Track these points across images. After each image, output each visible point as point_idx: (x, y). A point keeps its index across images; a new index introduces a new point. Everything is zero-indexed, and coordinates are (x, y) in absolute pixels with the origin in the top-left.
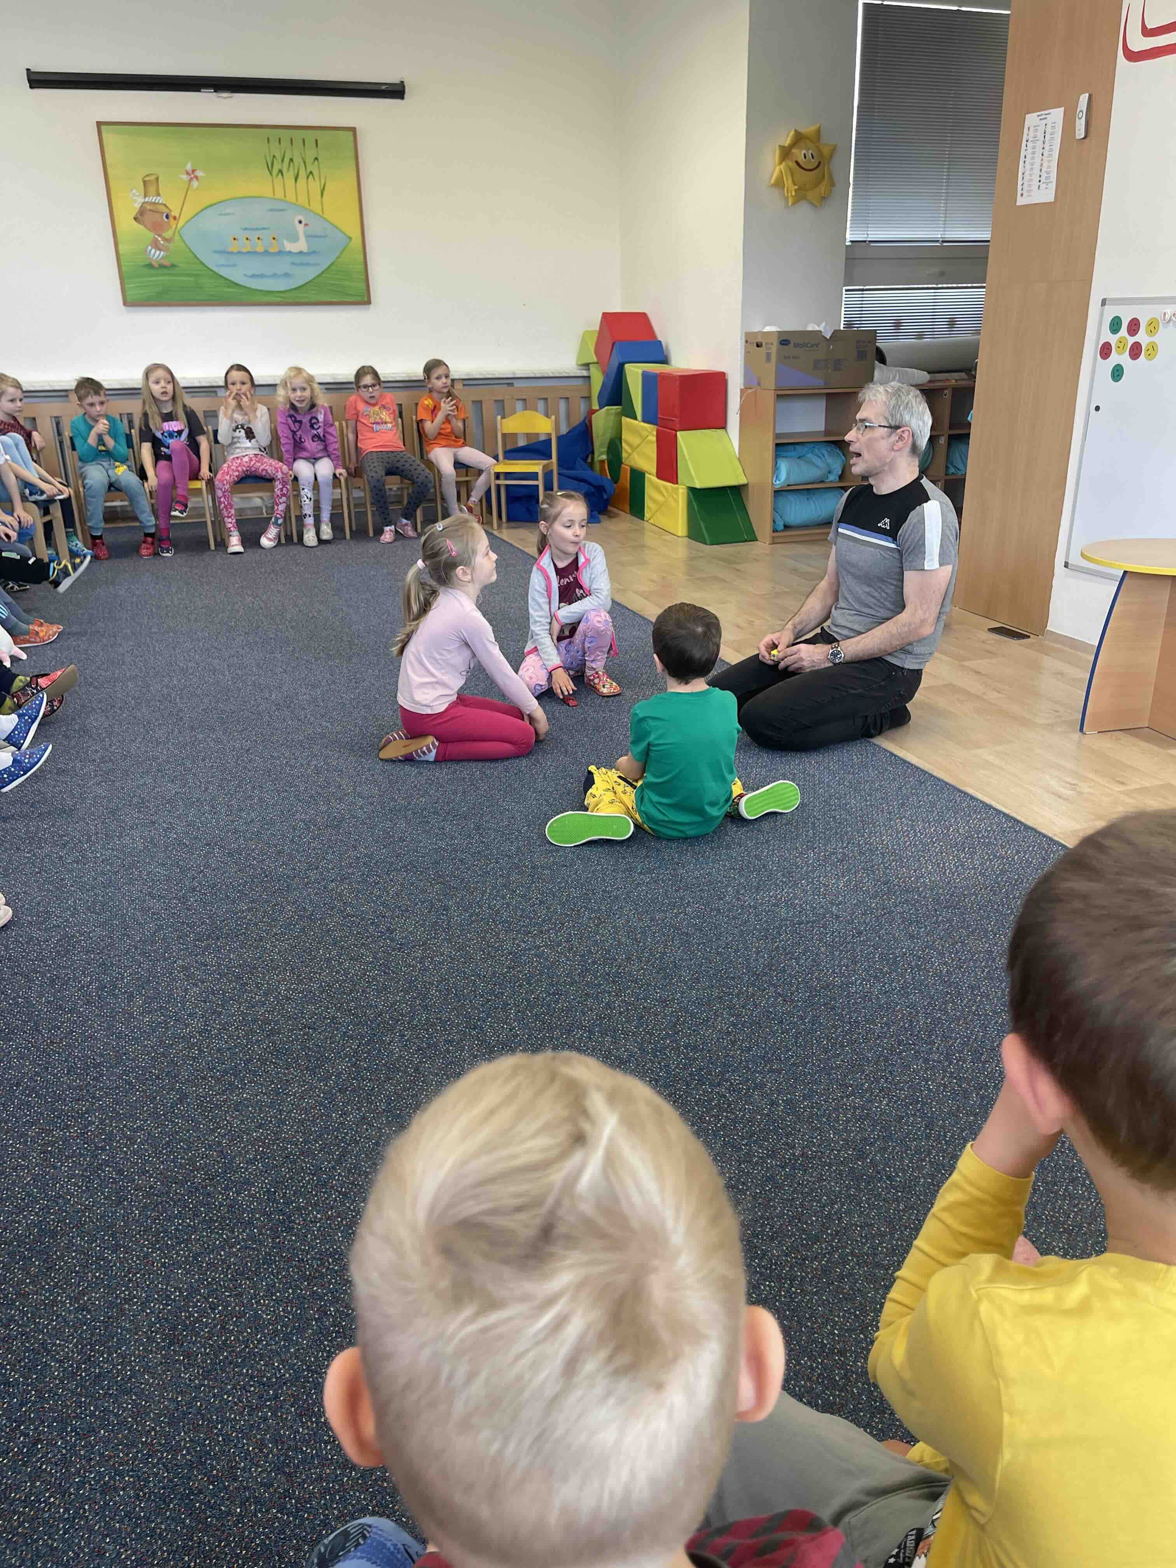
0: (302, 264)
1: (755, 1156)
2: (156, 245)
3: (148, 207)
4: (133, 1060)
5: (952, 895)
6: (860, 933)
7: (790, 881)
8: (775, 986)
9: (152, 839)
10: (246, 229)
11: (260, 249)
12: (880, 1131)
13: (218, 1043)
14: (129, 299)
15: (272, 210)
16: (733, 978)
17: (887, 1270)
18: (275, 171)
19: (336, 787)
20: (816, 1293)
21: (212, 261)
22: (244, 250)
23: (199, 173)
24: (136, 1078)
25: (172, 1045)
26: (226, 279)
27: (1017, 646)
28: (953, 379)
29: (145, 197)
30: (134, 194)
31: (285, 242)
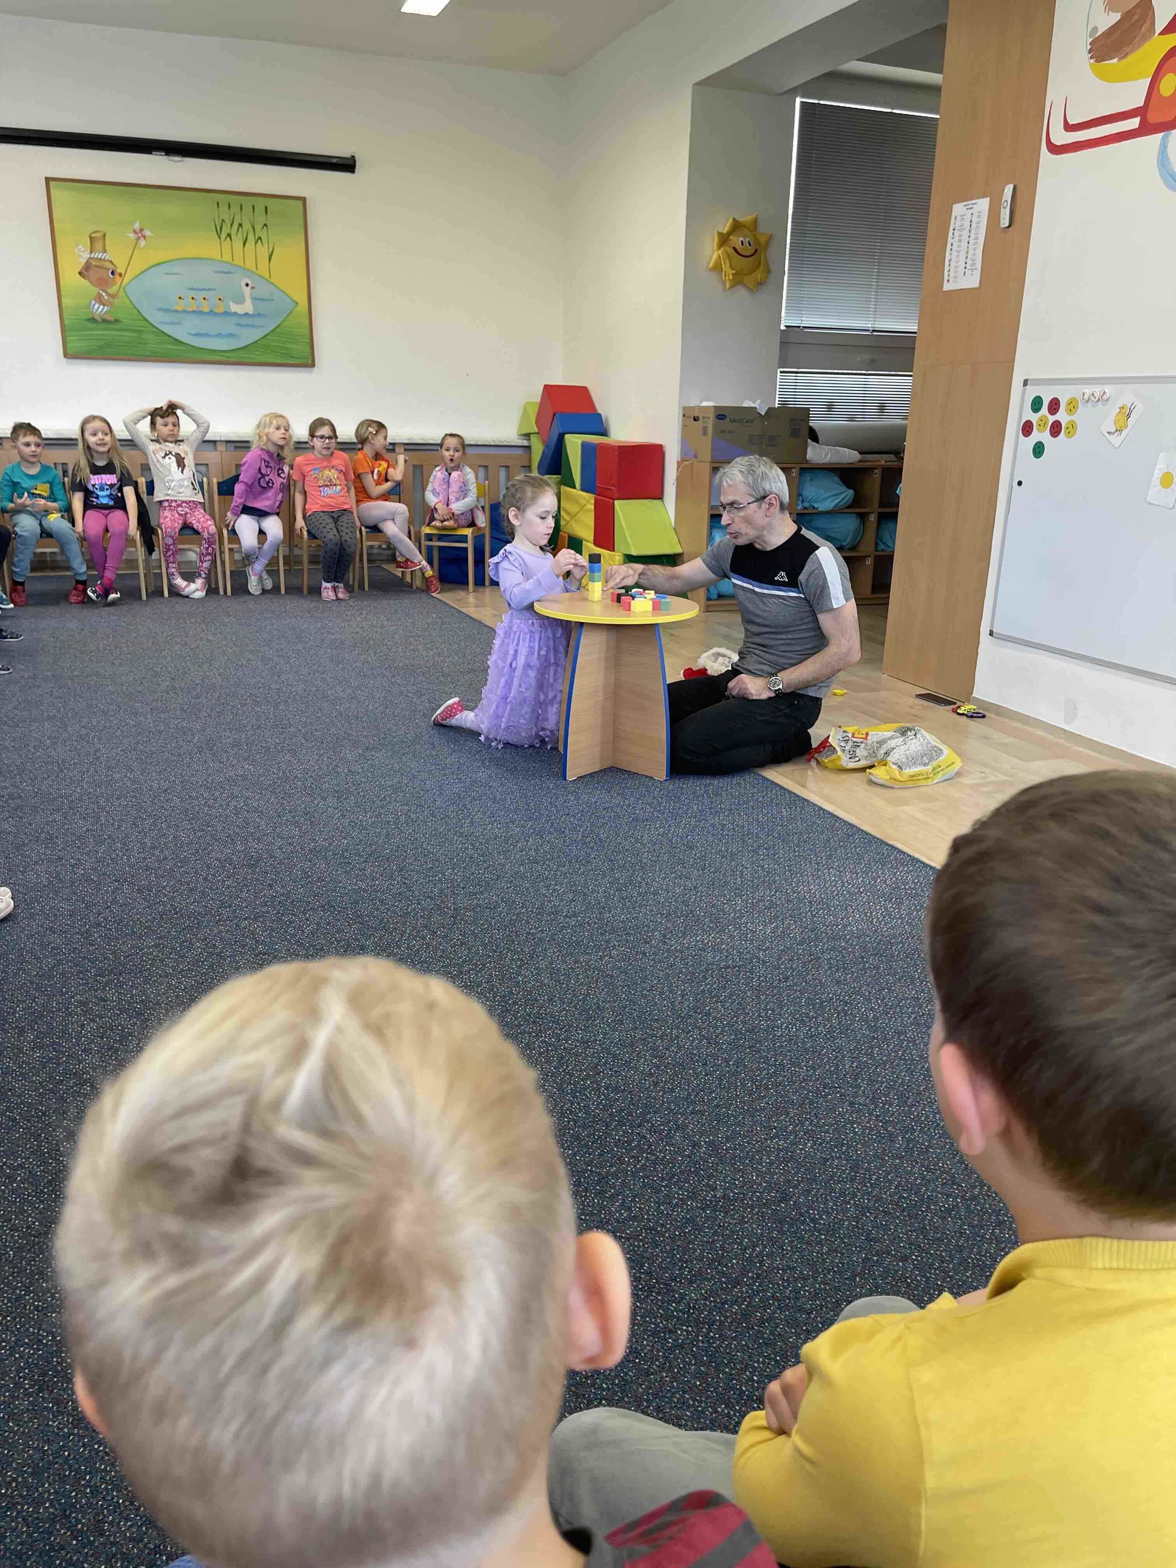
0: (248, 325)
1: (675, 1197)
2: (99, 299)
3: (94, 263)
4: (19, 1096)
5: (878, 944)
7: (717, 927)
8: (699, 1028)
10: (192, 289)
11: (206, 310)
12: (804, 1173)
14: (69, 351)
15: (217, 272)
16: (657, 1020)
17: (808, 1314)
18: (223, 236)
19: (255, 827)
20: (734, 1339)
21: (157, 318)
22: (190, 309)
23: (147, 233)
24: (20, 1114)
25: (62, 1081)
26: (169, 336)
27: (944, 711)
28: (883, 460)
29: (91, 253)
30: (79, 250)
31: (231, 304)
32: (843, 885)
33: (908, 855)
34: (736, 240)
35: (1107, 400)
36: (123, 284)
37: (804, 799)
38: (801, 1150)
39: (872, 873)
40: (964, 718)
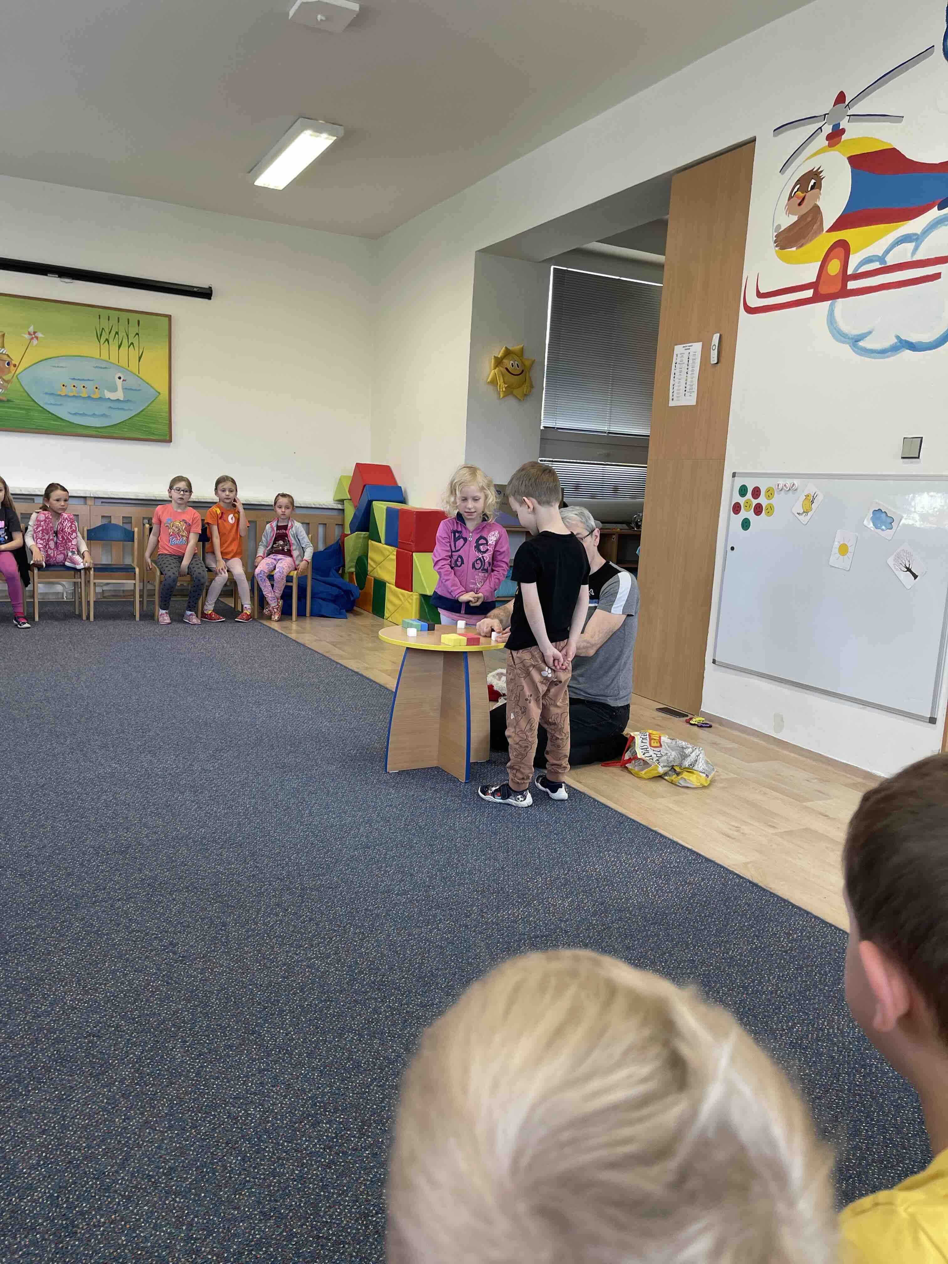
11: (84, 394)
18: (103, 339)
23: (39, 335)
26: (53, 414)
27: (679, 722)
28: (619, 529)
32: (621, 865)
33: (669, 839)
34: (508, 363)
36: (17, 372)
37: (581, 792)
39: (643, 854)
40: (696, 728)
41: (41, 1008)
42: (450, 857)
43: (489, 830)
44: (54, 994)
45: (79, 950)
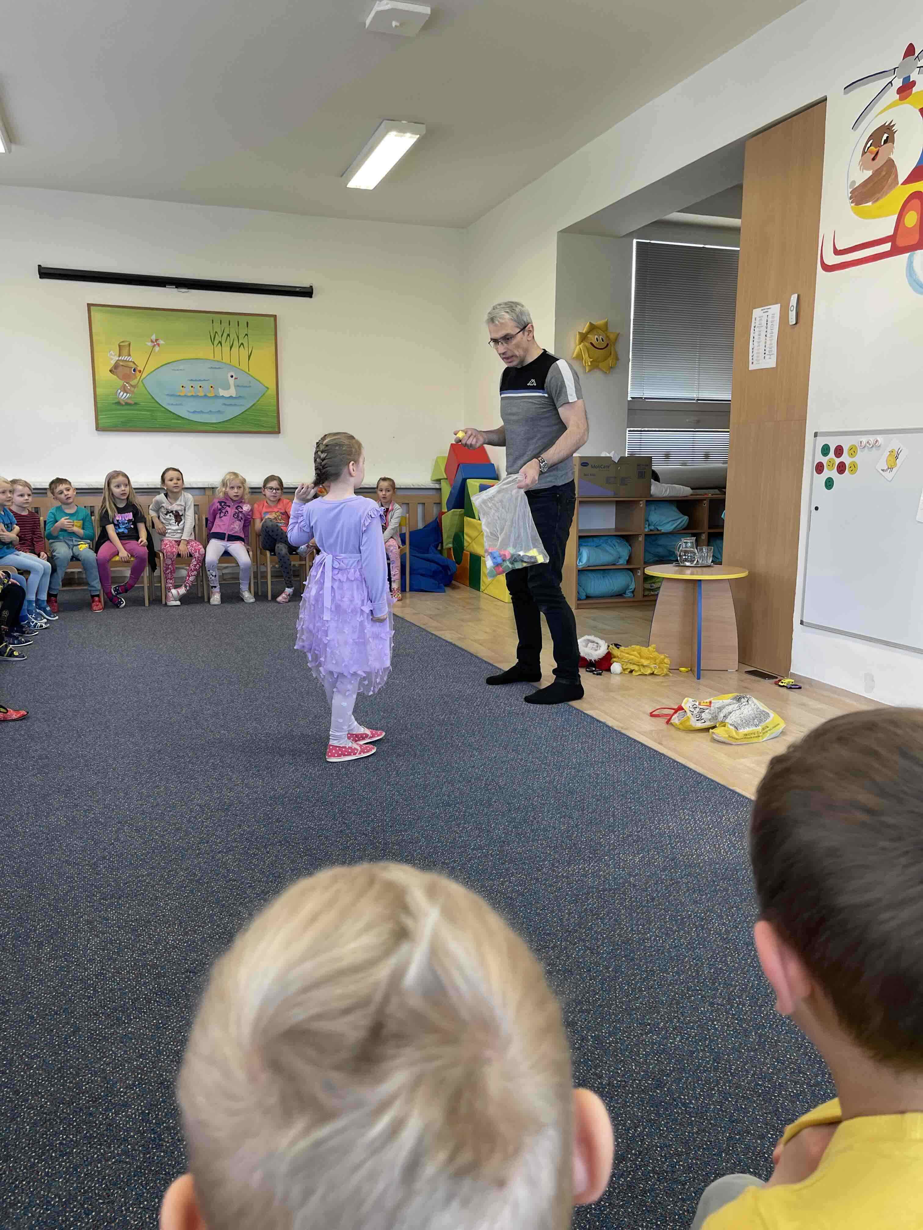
0: (231, 405)
2: (124, 389)
3: (121, 364)
4: (37, 998)
5: (726, 870)
6: (653, 899)
7: (595, 857)
8: (584, 940)
9: (74, 817)
10: (192, 380)
11: (201, 394)
12: (675, 1064)
13: (111, 985)
14: (101, 426)
16: (549, 934)
17: (683, 1185)
18: (216, 342)
19: (228, 779)
20: (622, 1207)
21: (165, 402)
22: (189, 394)
23: (161, 342)
24: (37, 1013)
25: (72, 985)
26: (174, 414)
27: (768, 684)
28: (710, 494)
29: (119, 356)
30: (111, 355)
31: (220, 390)
32: (695, 823)
33: (747, 798)
34: (593, 338)
35: (879, 446)
36: (142, 377)
37: (661, 754)
38: (671, 1043)
39: (719, 813)
40: (785, 690)
41: (146, 947)
42: (526, 814)
43: (566, 790)
44: (158, 935)
45: (182, 896)
